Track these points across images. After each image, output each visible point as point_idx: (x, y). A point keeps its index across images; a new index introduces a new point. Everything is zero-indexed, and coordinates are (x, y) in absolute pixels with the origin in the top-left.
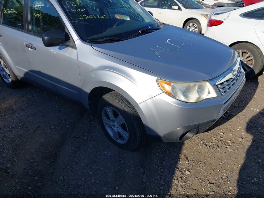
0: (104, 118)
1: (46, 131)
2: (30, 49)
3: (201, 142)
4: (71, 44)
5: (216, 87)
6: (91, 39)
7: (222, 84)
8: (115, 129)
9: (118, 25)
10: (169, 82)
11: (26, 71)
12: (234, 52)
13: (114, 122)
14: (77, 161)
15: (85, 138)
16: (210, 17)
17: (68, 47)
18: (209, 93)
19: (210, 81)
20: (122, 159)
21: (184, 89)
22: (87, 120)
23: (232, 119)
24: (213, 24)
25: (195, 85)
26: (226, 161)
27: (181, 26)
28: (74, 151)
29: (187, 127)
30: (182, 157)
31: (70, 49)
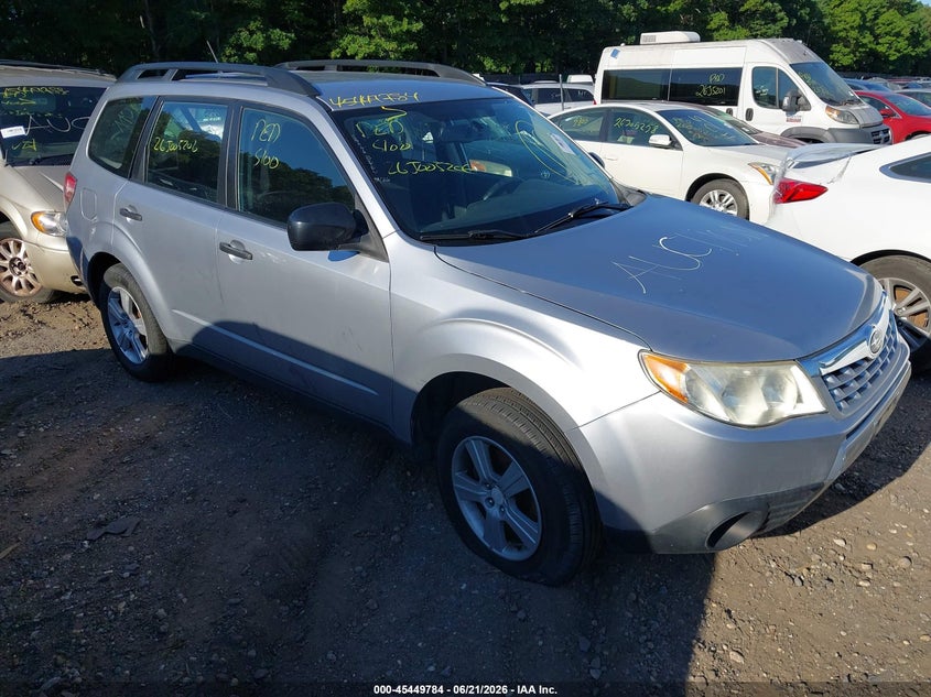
0: (457, 474)
1: (267, 515)
2: (231, 256)
3: (773, 565)
4: (371, 247)
5: (819, 381)
6: (430, 233)
7: (837, 373)
8: (494, 512)
9: (495, 195)
10: (676, 362)
11: (205, 323)
12: (870, 280)
13: (490, 488)
14: (376, 606)
15: (395, 538)
16: (784, 173)
17: (358, 253)
18: (799, 400)
19: (802, 361)
20: (519, 609)
21: (726, 383)
22: (394, 485)
23: (871, 497)
24: (793, 195)
25: (756, 375)
26: (858, 626)
27: (682, 197)
28: (362, 578)
29: (733, 504)
30: (713, 608)
31: (364, 261)
